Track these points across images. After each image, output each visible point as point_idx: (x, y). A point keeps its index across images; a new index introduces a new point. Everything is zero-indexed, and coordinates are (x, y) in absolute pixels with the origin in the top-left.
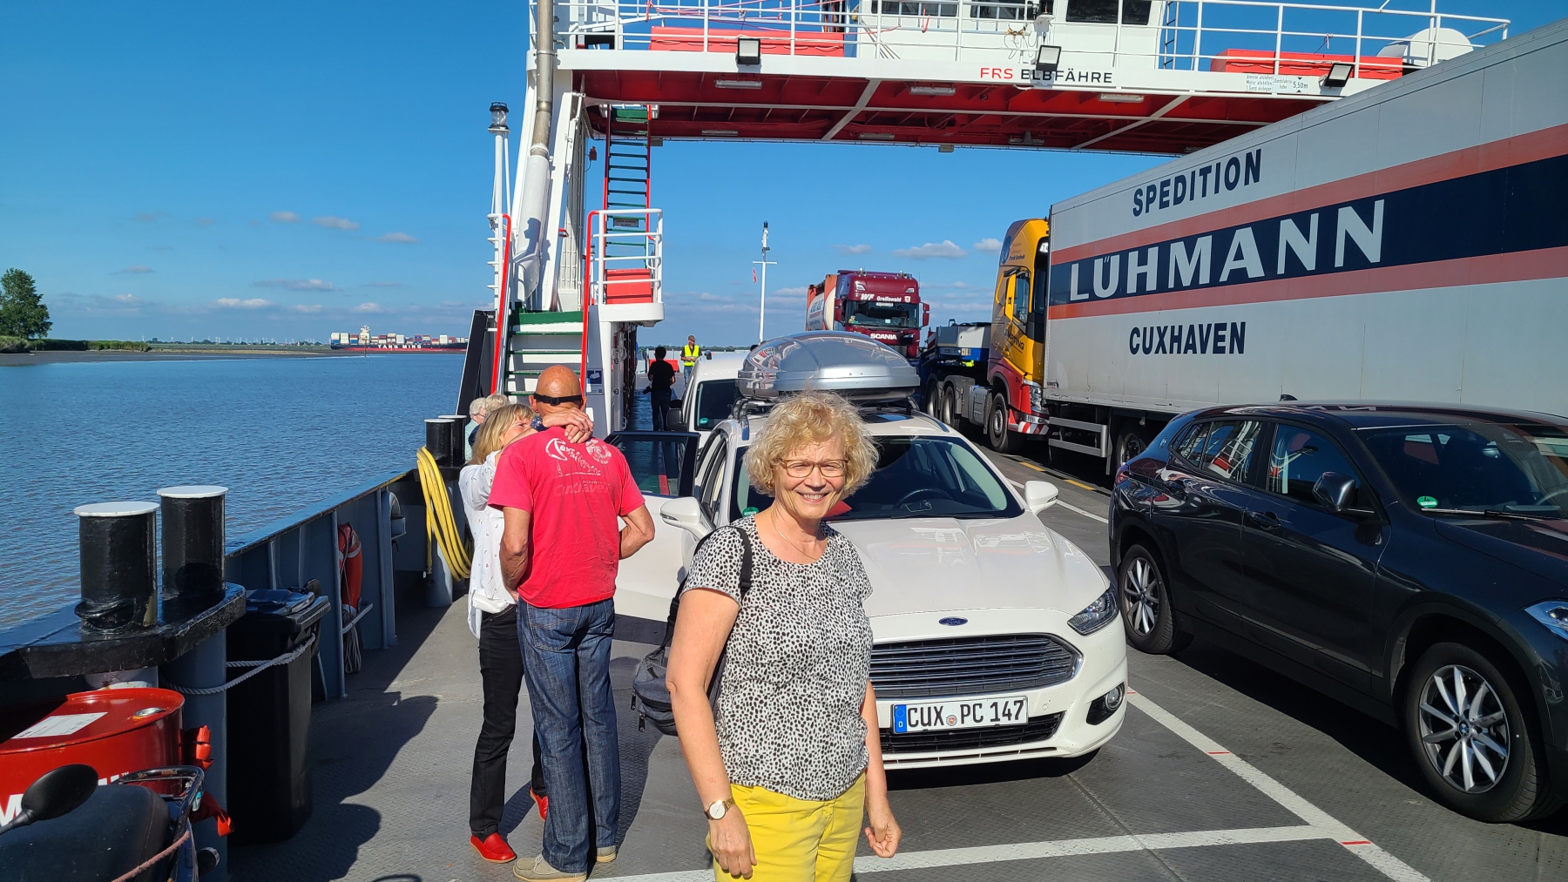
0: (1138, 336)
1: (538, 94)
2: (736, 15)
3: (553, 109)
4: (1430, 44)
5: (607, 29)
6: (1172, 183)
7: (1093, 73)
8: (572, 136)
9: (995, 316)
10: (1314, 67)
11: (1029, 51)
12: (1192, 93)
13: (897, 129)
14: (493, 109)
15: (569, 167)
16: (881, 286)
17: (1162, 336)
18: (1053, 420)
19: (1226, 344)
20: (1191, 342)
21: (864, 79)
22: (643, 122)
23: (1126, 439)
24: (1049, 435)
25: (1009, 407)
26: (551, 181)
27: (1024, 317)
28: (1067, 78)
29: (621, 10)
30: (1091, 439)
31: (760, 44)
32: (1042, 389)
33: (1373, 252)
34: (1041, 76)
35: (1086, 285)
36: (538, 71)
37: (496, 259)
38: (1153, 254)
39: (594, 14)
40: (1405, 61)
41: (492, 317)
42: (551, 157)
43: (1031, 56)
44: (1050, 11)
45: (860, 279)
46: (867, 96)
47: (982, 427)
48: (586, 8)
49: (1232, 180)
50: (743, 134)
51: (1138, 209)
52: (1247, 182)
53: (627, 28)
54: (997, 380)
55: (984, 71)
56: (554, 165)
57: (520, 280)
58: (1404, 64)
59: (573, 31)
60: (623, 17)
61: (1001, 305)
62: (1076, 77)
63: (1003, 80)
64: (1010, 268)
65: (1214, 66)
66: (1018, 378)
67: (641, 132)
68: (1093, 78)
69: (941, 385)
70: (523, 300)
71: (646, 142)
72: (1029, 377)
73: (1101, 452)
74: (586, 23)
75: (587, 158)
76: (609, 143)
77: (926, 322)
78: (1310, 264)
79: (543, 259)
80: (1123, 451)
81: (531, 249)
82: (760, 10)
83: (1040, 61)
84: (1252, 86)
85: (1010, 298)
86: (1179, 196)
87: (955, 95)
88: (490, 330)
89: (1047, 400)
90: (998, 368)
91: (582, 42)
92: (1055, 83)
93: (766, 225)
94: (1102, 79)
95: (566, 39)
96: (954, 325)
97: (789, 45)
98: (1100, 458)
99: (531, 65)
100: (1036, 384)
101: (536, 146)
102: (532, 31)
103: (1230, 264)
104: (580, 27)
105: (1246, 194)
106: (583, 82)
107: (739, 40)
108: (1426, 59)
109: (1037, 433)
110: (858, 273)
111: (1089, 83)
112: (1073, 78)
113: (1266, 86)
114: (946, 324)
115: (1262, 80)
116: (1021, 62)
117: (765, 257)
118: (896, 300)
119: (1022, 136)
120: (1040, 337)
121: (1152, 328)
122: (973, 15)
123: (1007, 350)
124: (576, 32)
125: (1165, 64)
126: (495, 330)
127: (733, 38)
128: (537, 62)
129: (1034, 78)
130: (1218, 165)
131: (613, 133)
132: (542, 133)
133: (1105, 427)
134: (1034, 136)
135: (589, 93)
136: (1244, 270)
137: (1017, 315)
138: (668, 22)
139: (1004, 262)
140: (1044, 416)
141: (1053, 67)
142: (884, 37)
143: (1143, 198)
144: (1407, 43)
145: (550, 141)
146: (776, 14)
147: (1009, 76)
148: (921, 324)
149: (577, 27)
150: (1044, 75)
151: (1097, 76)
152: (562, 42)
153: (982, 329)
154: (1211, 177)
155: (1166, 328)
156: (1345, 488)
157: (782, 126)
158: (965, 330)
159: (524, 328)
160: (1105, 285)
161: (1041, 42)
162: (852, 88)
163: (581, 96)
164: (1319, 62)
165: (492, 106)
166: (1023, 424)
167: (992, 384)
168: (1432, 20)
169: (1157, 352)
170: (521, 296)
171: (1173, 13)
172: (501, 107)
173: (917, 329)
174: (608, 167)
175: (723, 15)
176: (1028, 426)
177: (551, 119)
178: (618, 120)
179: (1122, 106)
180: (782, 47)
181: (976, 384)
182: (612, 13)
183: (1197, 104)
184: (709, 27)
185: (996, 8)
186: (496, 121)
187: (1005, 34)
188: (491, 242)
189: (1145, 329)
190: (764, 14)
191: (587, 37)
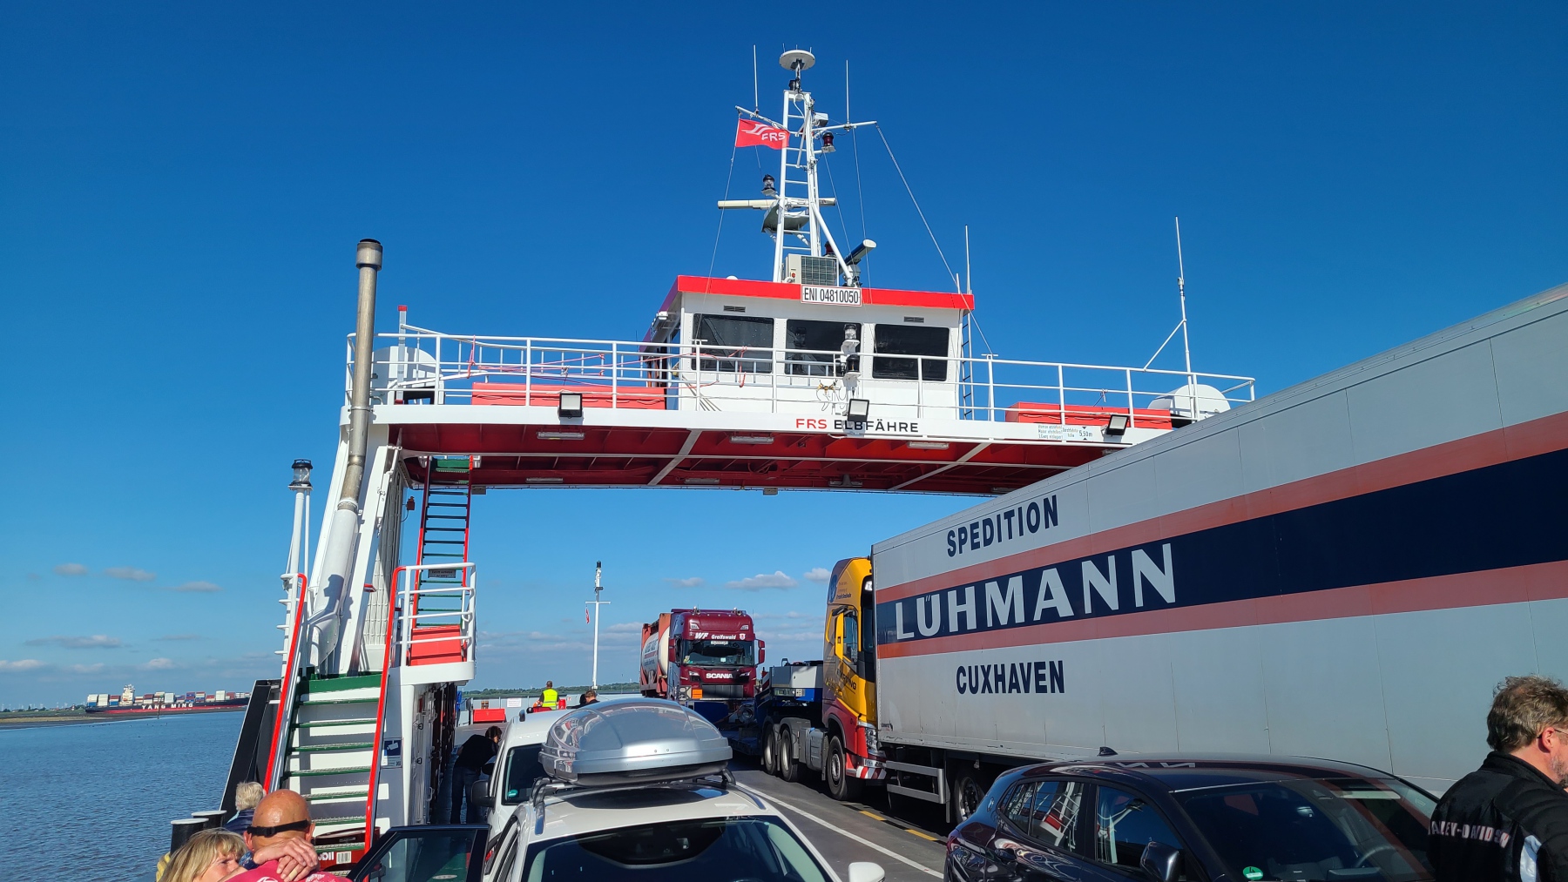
0: (964, 675)
1: (351, 448)
2: (558, 372)
3: (365, 463)
4: (1191, 398)
5: (428, 385)
6: (981, 525)
7: (900, 424)
8: (385, 489)
9: (826, 655)
10: (1095, 418)
11: (840, 403)
12: (991, 441)
13: (722, 474)
14: (295, 466)
15: (380, 520)
16: (715, 625)
17: (986, 675)
18: (890, 764)
19: (1047, 683)
20: (1014, 681)
21: (685, 429)
22: (464, 471)
23: (963, 783)
24: (887, 780)
25: (846, 751)
26: (359, 535)
27: (854, 654)
28: (877, 428)
29: (442, 367)
30: (928, 784)
31: (582, 398)
32: (877, 730)
33: (1168, 592)
34: (853, 425)
35: (911, 625)
36: (351, 426)
37: (288, 621)
38: (970, 593)
39: (415, 371)
40: (1172, 412)
41: (277, 687)
42: (360, 511)
43: (842, 408)
44: (857, 369)
45: (695, 618)
46: (689, 445)
47: (820, 772)
48: (406, 366)
49: (1033, 523)
50: (569, 481)
51: (952, 550)
52: (1047, 526)
53: (448, 384)
54: (832, 722)
55: (800, 422)
56: (363, 519)
57: (314, 643)
58: (1172, 415)
59: (391, 388)
60: (445, 374)
61: (832, 644)
62: (885, 427)
63: (818, 430)
64: (838, 607)
65: (1008, 417)
66: (853, 720)
67: (461, 482)
68: (901, 428)
69: (777, 727)
70: (316, 664)
71: (466, 491)
72: (863, 718)
73: (939, 798)
74: (405, 380)
75: (405, 508)
76: (427, 493)
77: (762, 659)
78: (1114, 604)
79: (344, 616)
80: (961, 797)
81: (329, 608)
82: (583, 367)
83: (851, 413)
84: (1044, 434)
85: (839, 638)
86: (988, 538)
87: (774, 443)
88: (272, 702)
89: (883, 743)
90: (833, 709)
91: (400, 397)
92: (867, 432)
93: (599, 565)
94: (909, 428)
95: (383, 395)
96: (788, 664)
97: (611, 398)
98: (939, 805)
99: (345, 419)
100: (870, 726)
101: (344, 500)
102: (349, 386)
103: (1042, 604)
104: (399, 384)
105: (1047, 537)
106: (400, 436)
107: (561, 394)
108: (1189, 411)
109: (875, 777)
110: (692, 611)
111: (898, 432)
112: (882, 428)
113: (1056, 435)
114: (779, 664)
115: (1052, 430)
116: (834, 413)
117: (598, 597)
118: (731, 638)
119: (841, 479)
120: (871, 676)
121: (976, 667)
122: (787, 372)
123: (840, 690)
124: (395, 388)
125: (965, 415)
126: (278, 702)
127: (556, 393)
128: (352, 417)
129: (846, 428)
130: (1020, 509)
131: (431, 483)
132: (352, 487)
133: (941, 771)
134: (852, 479)
135: (406, 446)
136: (1054, 609)
137: (848, 653)
138: (492, 379)
139: (832, 600)
140: (880, 759)
141: (863, 419)
142: (706, 391)
143: (956, 539)
144: (1171, 397)
145: (360, 495)
146: (598, 371)
147: (823, 426)
148: (756, 662)
149: (396, 384)
150: (856, 425)
151: (905, 426)
152: (381, 399)
153: (815, 668)
154: (1015, 520)
155: (989, 667)
156: (1171, 861)
157: (607, 473)
158: (797, 670)
159: (314, 697)
160: (929, 624)
161: (850, 397)
162: (676, 437)
163: (397, 449)
164: (1099, 413)
165: (295, 464)
166: (860, 768)
167: (827, 726)
168: (1190, 378)
169: (983, 691)
170: (314, 660)
171: (967, 370)
172: (305, 464)
173: (754, 667)
174: (425, 517)
175: (545, 372)
176: (865, 771)
177: (363, 473)
178: (438, 470)
179: (930, 453)
180: (605, 401)
181: (812, 727)
182: (433, 370)
183: (996, 450)
184: (532, 383)
185: (807, 365)
186: (298, 478)
187: (816, 388)
188: (285, 604)
189: (970, 668)
190: (586, 371)
191: (406, 393)
